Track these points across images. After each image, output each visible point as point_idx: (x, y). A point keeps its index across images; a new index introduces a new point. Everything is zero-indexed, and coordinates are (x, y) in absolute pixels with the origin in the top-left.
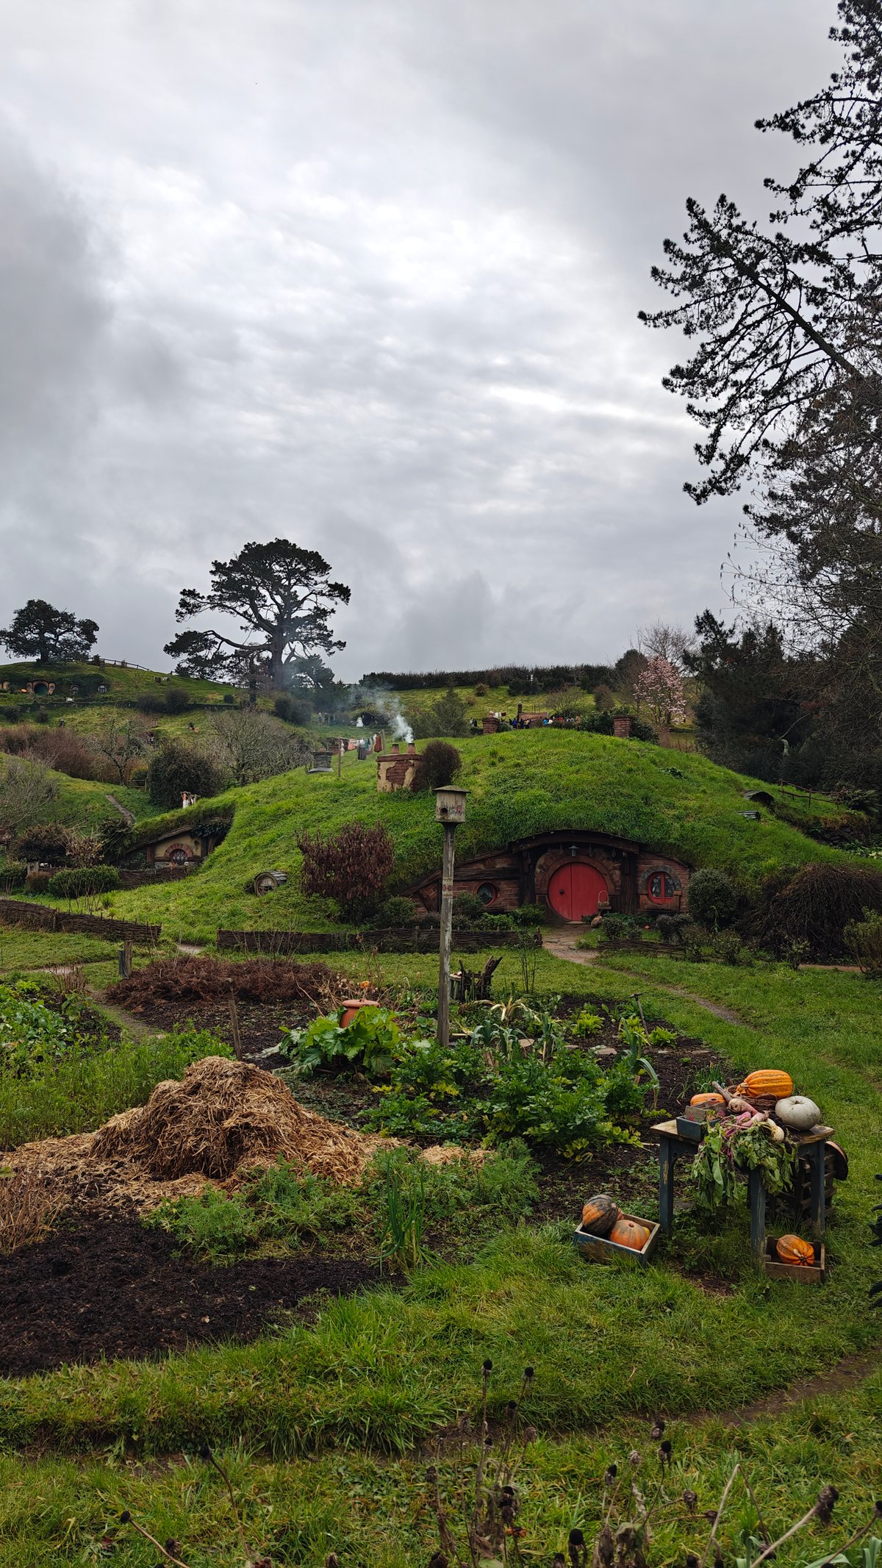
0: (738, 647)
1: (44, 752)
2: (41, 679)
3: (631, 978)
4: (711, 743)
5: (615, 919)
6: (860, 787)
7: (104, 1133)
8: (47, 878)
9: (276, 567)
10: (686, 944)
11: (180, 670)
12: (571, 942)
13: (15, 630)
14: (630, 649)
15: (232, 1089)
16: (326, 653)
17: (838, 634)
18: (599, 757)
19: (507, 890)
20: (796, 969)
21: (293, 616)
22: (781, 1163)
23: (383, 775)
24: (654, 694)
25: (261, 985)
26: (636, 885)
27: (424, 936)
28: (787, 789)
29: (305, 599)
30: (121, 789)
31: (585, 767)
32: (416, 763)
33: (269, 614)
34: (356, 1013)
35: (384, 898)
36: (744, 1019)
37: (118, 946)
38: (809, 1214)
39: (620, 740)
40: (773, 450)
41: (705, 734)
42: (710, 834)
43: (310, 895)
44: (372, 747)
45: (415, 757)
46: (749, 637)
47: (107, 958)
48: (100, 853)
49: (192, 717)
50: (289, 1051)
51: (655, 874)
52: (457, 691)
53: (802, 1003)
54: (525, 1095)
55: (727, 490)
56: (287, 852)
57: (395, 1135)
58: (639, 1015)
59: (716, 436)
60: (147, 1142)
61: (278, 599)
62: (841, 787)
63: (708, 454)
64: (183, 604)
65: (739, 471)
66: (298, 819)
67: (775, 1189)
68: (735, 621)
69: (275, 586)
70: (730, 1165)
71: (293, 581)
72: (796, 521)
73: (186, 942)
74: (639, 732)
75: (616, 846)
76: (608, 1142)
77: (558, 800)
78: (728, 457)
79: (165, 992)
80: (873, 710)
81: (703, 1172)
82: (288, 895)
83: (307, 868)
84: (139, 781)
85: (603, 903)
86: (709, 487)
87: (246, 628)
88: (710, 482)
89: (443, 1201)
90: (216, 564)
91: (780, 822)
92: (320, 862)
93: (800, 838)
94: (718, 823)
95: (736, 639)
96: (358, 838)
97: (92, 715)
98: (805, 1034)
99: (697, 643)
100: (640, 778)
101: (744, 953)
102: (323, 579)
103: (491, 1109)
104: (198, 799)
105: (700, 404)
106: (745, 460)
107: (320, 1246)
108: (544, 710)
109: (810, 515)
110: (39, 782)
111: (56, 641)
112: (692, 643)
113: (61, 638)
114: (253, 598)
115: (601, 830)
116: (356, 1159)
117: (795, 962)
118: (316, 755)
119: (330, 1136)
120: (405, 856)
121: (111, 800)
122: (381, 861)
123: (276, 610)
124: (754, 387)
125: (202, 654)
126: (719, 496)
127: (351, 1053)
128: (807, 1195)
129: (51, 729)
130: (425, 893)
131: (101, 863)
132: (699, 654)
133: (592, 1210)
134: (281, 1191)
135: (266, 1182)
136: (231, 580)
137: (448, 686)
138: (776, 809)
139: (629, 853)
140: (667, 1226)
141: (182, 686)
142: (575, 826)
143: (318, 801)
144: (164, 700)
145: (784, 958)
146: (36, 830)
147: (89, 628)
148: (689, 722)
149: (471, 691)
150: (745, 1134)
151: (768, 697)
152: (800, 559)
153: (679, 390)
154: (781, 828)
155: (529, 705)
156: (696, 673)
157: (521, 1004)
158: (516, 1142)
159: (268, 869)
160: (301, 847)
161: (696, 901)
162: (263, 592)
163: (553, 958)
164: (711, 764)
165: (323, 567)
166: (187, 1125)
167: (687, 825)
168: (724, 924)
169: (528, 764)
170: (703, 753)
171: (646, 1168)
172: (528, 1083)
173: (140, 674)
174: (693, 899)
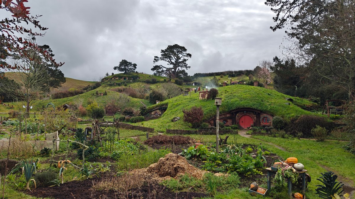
0: (284, 64)
1: (127, 92)
2: (125, 77)
3: (259, 141)
4: (277, 87)
5: (255, 128)
6: (316, 97)
7: (149, 168)
8: (129, 119)
9: (175, 50)
10: (272, 133)
11: (155, 74)
12: (245, 133)
13: (120, 66)
14: (257, 66)
15: (175, 159)
16: (186, 69)
17: (309, 61)
18: (251, 91)
19: (230, 121)
20: (299, 139)
21: (179, 61)
22: (295, 177)
23: (200, 96)
24: (263, 76)
25: (176, 141)
26: (260, 120)
27: (211, 131)
28: (296, 98)
29: (181, 57)
30: (143, 100)
31: (247, 93)
32: (208, 93)
33: (173, 61)
34: (198, 146)
35: (201, 123)
36: (286, 150)
37: (146, 133)
38: (302, 189)
39: (256, 87)
40: (292, 17)
41: (276, 85)
42: (278, 108)
43: (185, 122)
44: (198, 90)
45: (208, 92)
46: (287, 62)
47: (143, 135)
48: (140, 113)
49: (157, 84)
50: (184, 154)
51: (264, 118)
52: (216, 77)
53: (301, 147)
54: (236, 163)
55: (281, 27)
56: (180, 113)
57: (208, 171)
58: (261, 148)
59: (278, 15)
60: (158, 170)
61: (175, 57)
62: (310, 97)
63: (276, 19)
64: (155, 59)
65: (284, 23)
66: (181, 106)
67: (294, 182)
68: (283, 58)
69: (175, 55)
70: (283, 176)
71: (179, 53)
72: (298, 34)
73: (160, 132)
74: (260, 85)
75: (255, 111)
76: (255, 174)
77: (241, 101)
78: (281, 20)
79: (156, 142)
80: (318, 79)
81: (277, 178)
82: (180, 122)
83: (184, 116)
84: (147, 98)
85: (252, 124)
86: (276, 27)
87: (169, 64)
88: (277, 26)
89: (220, 183)
90: (162, 50)
91: (295, 106)
92: (187, 115)
93: (300, 109)
94: (280, 106)
95: (283, 63)
96: (196, 110)
97: (136, 84)
98: (301, 153)
99: (273, 64)
100: (261, 96)
101: (286, 136)
102: (185, 53)
103: (229, 166)
104: (160, 102)
105: (274, 8)
106: (286, 20)
107: (195, 190)
108: (237, 81)
109: (302, 32)
110: (126, 99)
111: (128, 68)
112: (272, 64)
113: (129, 68)
114: (170, 57)
115: (251, 108)
116: (201, 174)
117: (299, 137)
118: (185, 92)
119: (195, 170)
120: (206, 114)
121: (141, 102)
122: (201, 115)
123: (175, 60)
124: (287, 3)
125: (159, 70)
126: (279, 29)
127: (198, 154)
128: (301, 185)
129: (128, 87)
130: (210, 122)
131: (140, 115)
132: (274, 67)
133: (253, 185)
134: (186, 180)
135: (183, 178)
136: (165, 54)
137: (214, 76)
138: (294, 103)
139: (258, 113)
140: (269, 190)
141: (155, 78)
142: (245, 107)
143: (186, 102)
144: (151, 81)
145: (296, 137)
146: (126, 109)
147: (135, 65)
148: (272, 83)
149: (219, 76)
150: (287, 170)
151: (291, 76)
152: (299, 43)
153: (269, 5)
154: (295, 107)
155: (233, 79)
156: (273, 71)
157: (234, 145)
158: (235, 172)
159: (176, 117)
160: (183, 112)
161: (274, 124)
162: (172, 56)
163: (241, 136)
164: (278, 92)
165: (185, 50)
166: (166, 166)
167: (272, 106)
168: (281, 129)
169: (234, 93)
170: (276, 89)
171: (264, 179)
172: (237, 160)
173: (146, 75)
174: (273, 123)
